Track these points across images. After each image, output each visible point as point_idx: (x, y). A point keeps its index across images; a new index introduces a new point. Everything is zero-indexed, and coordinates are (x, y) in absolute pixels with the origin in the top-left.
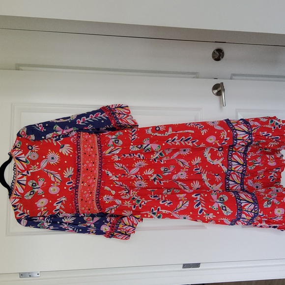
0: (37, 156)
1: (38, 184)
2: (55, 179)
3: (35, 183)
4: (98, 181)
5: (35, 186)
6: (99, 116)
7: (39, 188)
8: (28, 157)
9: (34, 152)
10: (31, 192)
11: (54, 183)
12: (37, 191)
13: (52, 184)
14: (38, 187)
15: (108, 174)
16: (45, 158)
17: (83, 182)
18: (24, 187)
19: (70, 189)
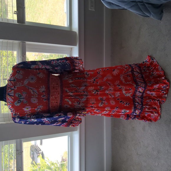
0: (21, 77)
1: (22, 95)
2: (34, 93)
3: (21, 95)
4: (61, 95)
5: (21, 96)
6: (65, 62)
7: (24, 98)
8: (16, 77)
9: (20, 74)
10: (18, 101)
11: (33, 95)
12: (23, 101)
13: (32, 96)
14: (22, 97)
15: (67, 91)
16: (27, 78)
17: (52, 96)
18: (13, 97)
19: (45, 100)
